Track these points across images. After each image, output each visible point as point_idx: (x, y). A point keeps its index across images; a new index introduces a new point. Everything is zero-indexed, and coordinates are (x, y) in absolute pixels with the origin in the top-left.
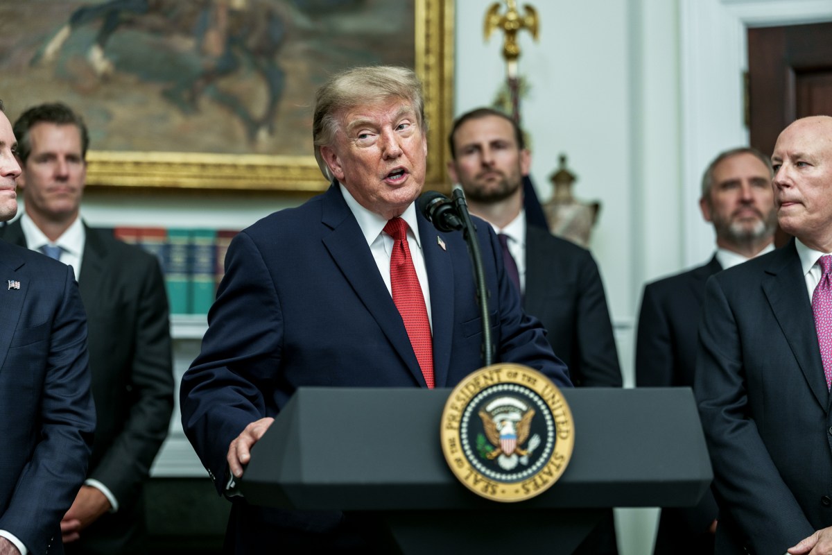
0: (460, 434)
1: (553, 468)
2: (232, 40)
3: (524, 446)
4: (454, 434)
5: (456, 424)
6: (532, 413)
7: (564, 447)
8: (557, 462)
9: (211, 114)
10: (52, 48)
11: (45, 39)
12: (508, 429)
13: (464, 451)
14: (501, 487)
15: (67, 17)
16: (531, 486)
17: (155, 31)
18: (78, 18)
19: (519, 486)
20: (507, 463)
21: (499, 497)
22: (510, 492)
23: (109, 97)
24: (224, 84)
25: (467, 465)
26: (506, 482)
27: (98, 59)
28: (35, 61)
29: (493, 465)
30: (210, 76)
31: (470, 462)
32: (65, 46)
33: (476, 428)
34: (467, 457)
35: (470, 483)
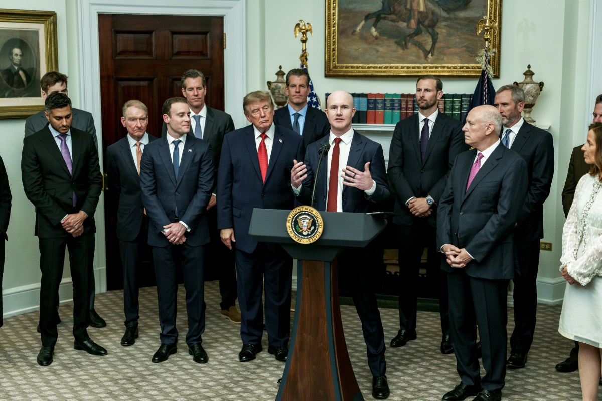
0: (292, 224)
1: (317, 235)
2: (419, 22)
3: (309, 229)
4: (290, 224)
5: (291, 222)
6: (312, 220)
7: (320, 230)
8: (318, 234)
9: (412, 49)
10: (359, 28)
11: (356, 25)
12: (305, 224)
13: (293, 229)
14: (302, 240)
15: (364, 17)
16: (311, 240)
17: (393, 20)
18: (367, 17)
19: (307, 240)
20: (305, 233)
21: (302, 242)
22: (305, 241)
23: (378, 44)
24: (416, 38)
25: (293, 233)
26: (304, 238)
27: (374, 31)
28: (354, 33)
29: (301, 233)
30: (411, 36)
31: (294, 232)
32: (363, 27)
33: (296, 223)
34: (294, 231)
35: (294, 238)
